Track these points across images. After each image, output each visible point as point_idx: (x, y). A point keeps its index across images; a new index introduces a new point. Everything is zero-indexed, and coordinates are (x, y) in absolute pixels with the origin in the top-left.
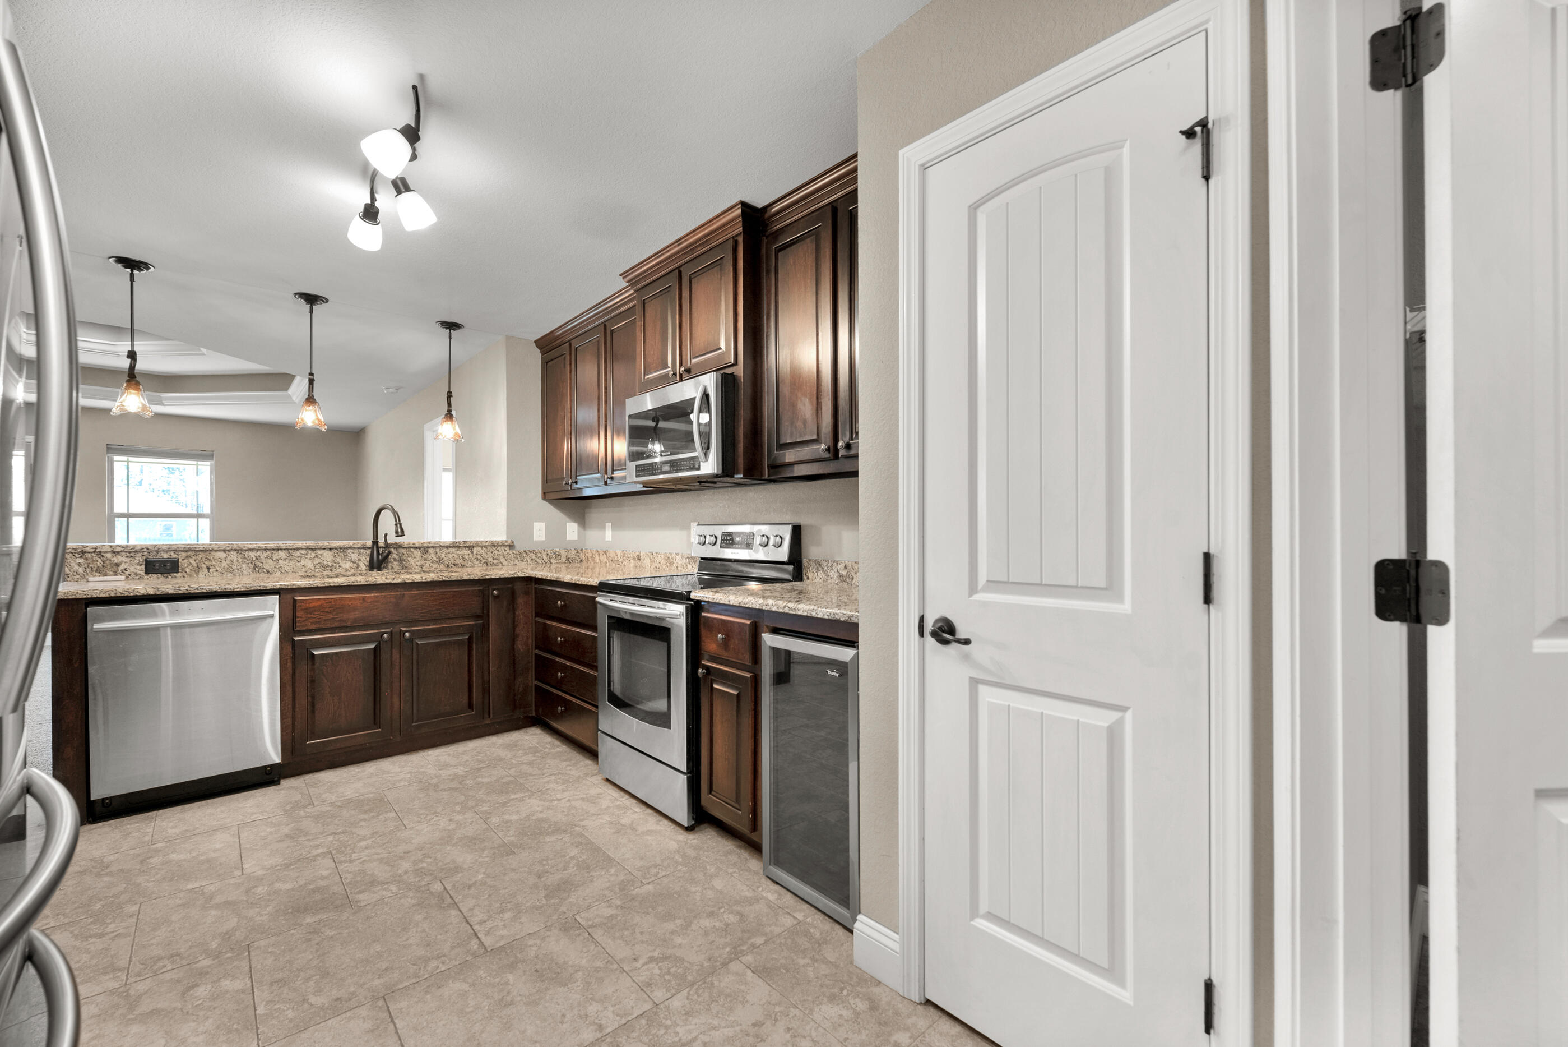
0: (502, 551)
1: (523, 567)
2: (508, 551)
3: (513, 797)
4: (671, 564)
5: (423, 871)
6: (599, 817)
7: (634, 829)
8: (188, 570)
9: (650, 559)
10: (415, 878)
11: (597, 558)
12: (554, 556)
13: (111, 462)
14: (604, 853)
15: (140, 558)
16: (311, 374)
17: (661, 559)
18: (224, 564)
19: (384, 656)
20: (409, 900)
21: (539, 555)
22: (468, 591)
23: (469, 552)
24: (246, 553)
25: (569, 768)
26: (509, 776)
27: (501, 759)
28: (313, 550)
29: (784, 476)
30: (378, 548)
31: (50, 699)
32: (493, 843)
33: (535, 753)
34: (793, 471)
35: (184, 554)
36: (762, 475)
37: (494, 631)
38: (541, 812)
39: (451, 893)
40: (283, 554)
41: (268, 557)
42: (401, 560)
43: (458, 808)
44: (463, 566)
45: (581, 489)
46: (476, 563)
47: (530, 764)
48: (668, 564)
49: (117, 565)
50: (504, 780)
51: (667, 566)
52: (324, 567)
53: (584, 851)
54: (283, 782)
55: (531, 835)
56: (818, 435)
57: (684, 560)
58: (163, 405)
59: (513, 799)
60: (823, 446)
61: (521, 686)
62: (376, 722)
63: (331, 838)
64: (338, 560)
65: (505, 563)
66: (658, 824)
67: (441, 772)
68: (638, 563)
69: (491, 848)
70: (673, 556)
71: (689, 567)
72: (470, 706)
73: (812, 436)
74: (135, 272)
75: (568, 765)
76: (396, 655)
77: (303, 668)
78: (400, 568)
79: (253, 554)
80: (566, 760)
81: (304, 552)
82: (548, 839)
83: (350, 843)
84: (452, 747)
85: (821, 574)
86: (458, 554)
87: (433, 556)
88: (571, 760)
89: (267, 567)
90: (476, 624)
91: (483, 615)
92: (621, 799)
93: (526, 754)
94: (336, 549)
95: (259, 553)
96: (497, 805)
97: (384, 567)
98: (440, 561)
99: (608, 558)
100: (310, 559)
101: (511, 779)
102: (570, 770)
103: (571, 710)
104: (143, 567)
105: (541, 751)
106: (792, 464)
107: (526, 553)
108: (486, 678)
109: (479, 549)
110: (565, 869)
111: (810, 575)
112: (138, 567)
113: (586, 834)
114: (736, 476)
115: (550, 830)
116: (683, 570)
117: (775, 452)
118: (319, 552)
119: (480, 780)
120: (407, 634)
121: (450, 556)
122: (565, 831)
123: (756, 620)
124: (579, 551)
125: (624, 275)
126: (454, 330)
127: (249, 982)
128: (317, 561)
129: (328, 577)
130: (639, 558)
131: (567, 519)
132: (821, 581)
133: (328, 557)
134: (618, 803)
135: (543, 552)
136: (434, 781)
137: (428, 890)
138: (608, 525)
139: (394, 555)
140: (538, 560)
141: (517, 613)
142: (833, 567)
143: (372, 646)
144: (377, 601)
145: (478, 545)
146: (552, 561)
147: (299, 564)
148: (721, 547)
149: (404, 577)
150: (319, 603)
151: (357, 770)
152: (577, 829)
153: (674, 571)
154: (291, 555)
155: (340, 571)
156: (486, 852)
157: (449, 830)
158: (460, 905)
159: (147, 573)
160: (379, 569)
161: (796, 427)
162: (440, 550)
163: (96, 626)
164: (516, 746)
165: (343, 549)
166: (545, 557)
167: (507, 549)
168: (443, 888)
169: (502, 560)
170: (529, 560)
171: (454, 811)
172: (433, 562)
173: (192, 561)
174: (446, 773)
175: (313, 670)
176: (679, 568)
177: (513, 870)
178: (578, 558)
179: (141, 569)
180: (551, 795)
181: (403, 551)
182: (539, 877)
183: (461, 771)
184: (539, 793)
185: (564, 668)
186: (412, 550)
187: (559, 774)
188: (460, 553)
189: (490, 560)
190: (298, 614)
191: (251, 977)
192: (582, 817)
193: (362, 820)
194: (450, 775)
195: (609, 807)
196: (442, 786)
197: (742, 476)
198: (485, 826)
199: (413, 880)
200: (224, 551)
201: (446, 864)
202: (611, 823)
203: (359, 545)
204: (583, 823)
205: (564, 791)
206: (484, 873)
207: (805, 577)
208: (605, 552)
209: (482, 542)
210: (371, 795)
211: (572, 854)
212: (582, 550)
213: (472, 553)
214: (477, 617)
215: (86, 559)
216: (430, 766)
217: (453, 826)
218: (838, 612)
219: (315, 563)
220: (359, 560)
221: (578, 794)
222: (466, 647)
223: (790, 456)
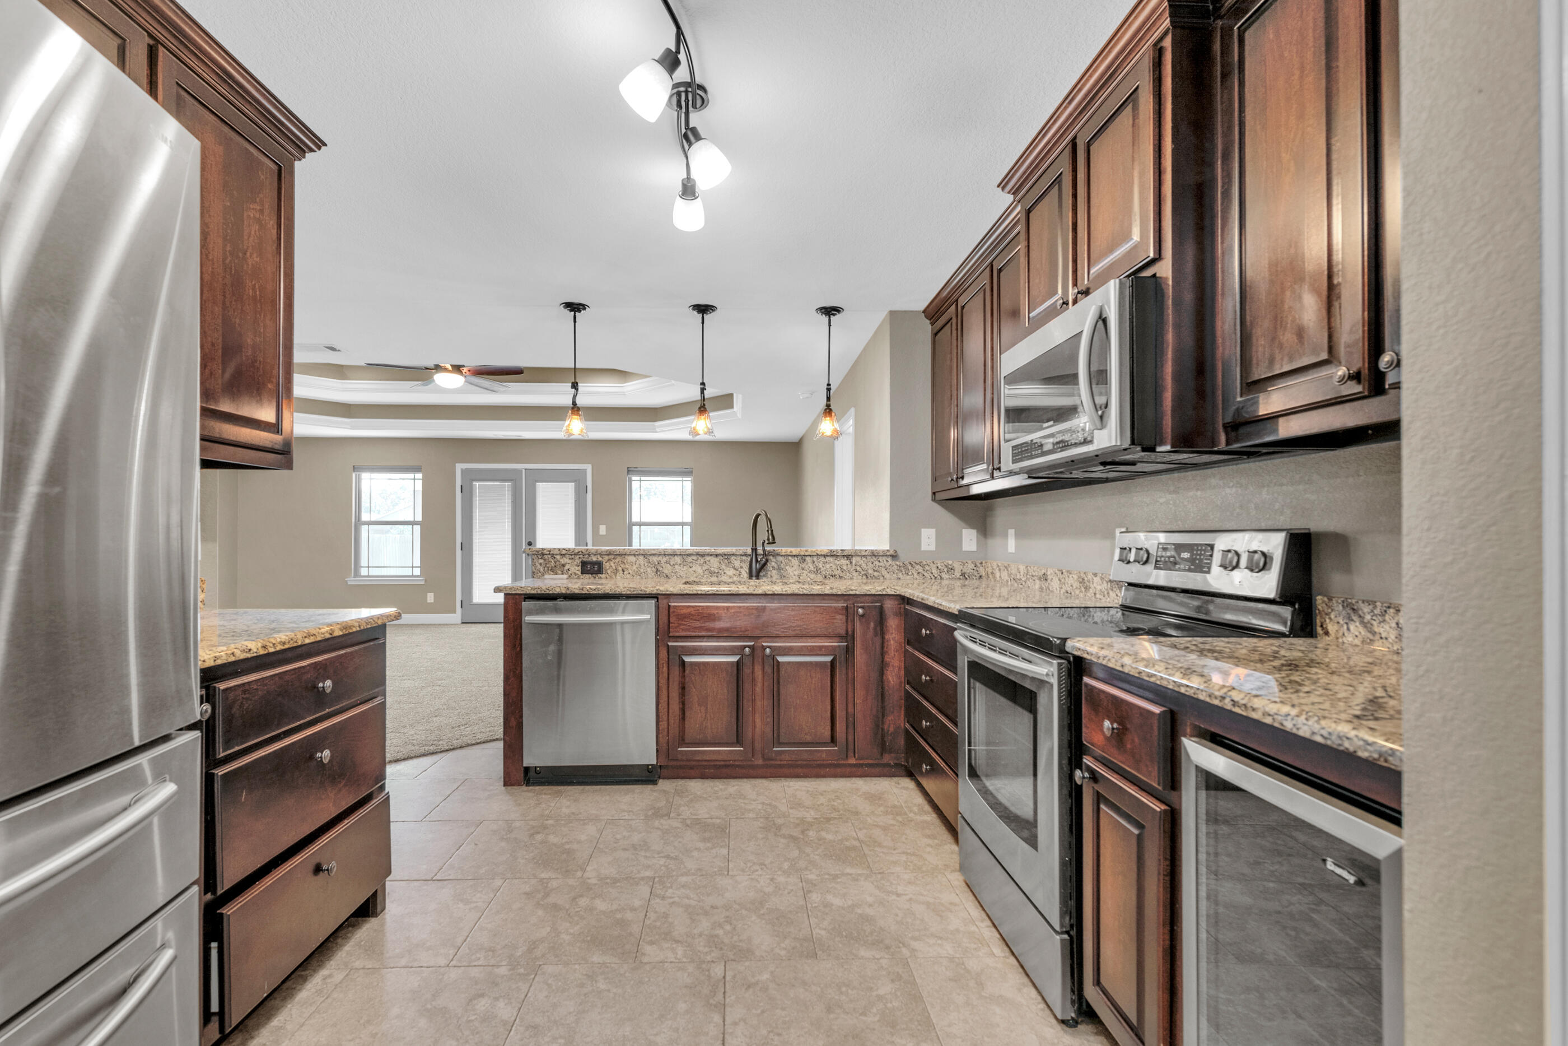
0: (884, 562)
1: (909, 582)
2: (890, 562)
3: (848, 870)
4: (1087, 588)
5: (716, 940)
6: (939, 942)
7: (981, 985)
8: (609, 572)
9: (1060, 580)
10: (705, 946)
11: (998, 575)
12: (945, 570)
13: (630, 481)
14: (925, 1009)
15: (578, 561)
16: (703, 384)
17: (1072, 580)
18: (634, 568)
19: (747, 671)
20: (686, 975)
21: (927, 568)
22: (831, 607)
23: (848, 562)
24: (651, 558)
25: (929, 849)
26: (855, 839)
27: (857, 813)
28: (703, 556)
29: (1257, 442)
30: (756, 555)
31: (502, 677)
32: (800, 931)
33: (897, 814)
34: (1276, 431)
35: (607, 558)
36: (1214, 442)
37: (860, 656)
38: (870, 905)
39: (727, 985)
40: (678, 559)
41: (666, 562)
42: (779, 569)
43: (786, 866)
44: (841, 577)
45: (968, 485)
46: (856, 574)
47: (885, 829)
48: (1083, 590)
49: (564, 566)
50: (847, 844)
51: (1081, 592)
52: (712, 573)
53: (899, 994)
54: (661, 783)
55: (846, 937)
56: (1331, 349)
57: (1105, 584)
58: (656, 432)
59: (848, 874)
60: (1342, 371)
61: (892, 726)
62: (739, 742)
63: (662, 862)
64: (723, 566)
65: (887, 576)
66: (1019, 990)
67: (791, 811)
68: (1045, 585)
69: (795, 938)
70: (1089, 577)
71: (1112, 594)
72: (833, 740)
73: (1318, 355)
74: (577, 313)
75: (929, 845)
76: (758, 672)
77: (676, 671)
78: (779, 577)
79: (655, 559)
80: (928, 837)
81: (695, 558)
82: (863, 952)
83: (674, 873)
84: (814, 783)
85: (1356, 628)
86: (836, 564)
87: (810, 565)
88: (935, 838)
89: (666, 571)
90: (839, 646)
91: (849, 637)
92: (979, 924)
93: (886, 813)
94: (721, 555)
95: (660, 558)
96: (827, 877)
97: (764, 576)
98: (817, 571)
99: (1010, 575)
100: (700, 565)
101: (857, 843)
102: (929, 853)
103: (935, 770)
104: (580, 568)
105: (905, 814)
106: (1274, 417)
107: (912, 565)
108: (851, 710)
109: (858, 559)
110: (864, 1014)
111: (1331, 628)
112: (577, 568)
113: (912, 965)
114: (1159, 449)
115: (869, 938)
116: (1104, 599)
117: (1239, 399)
118: (708, 558)
119: (823, 834)
120: (768, 650)
121: (828, 566)
122: (888, 948)
123: (1174, 708)
124: (978, 564)
125: (1002, 185)
126: (834, 315)
127: (515, 1014)
128: (706, 567)
129: (712, 584)
130: (1044, 578)
131: (963, 524)
132: (1357, 642)
133: (714, 562)
134: (973, 928)
135: (932, 564)
136: (780, 821)
137: (708, 970)
138: (1011, 532)
139: (773, 563)
140: (925, 574)
141: (886, 637)
142: (1387, 617)
143: (734, 659)
144: (740, 612)
145: (857, 554)
146: (944, 575)
147: (691, 570)
148: (1156, 568)
149: (778, 589)
150: (689, 610)
151: (721, 787)
152: (904, 950)
153: (1090, 599)
154: (684, 561)
155: (724, 578)
156: (787, 941)
157: (765, 893)
158: (728, 1009)
159: (582, 573)
160: (758, 577)
161: (1281, 346)
162: (818, 559)
163: (526, 618)
164: (880, 798)
165: (727, 556)
166: (934, 571)
167: (889, 559)
168: (723, 975)
169: (884, 572)
170: (915, 574)
171: (780, 869)
172: (810, 572)
173: (612, 564)
174: (796, 814)
175: (684, 677)
176: (1098, 596)
177: (804, 983)
178: (976, 573)
179: (578, 570)
180: (891, 883)
181: (780, 558)
182: (829, 1010)
183: (810, 815)
184: (879, 876)
185: (930, 717)
186: (790, 558)
187: (914, 854)
188: (838, 563)
189: (870, 571)
190: (672, 620)
191: (520, 1009)
192: (917, 934)
193: (696, 849)
194: (797, 818)
195: (957, 931)
196: (784, 831)
197: (1168, 448)
198: (802, 902)
199: (701, 949)
200: (635, 555)
201: (741, 941)
202: (951, 959)
203: (741, 552)
204: (915, 944)
205: (910, 883)
206: (772, 972)
207: (1319, 630)
208: (1006, 567)
209: (861, 551)
210: (718, 821)
211: (882, 992)
212: (981, 563)
213: (851, 563)
214: (841, 638)
215: (545, 560)
216: (784, 801)
217: (770, 889)
218: (1353, 734)
219: (704, 568)
220: (741, 567)
221: (925, 893)
222: (829, 671)
223: (1270, 403)
